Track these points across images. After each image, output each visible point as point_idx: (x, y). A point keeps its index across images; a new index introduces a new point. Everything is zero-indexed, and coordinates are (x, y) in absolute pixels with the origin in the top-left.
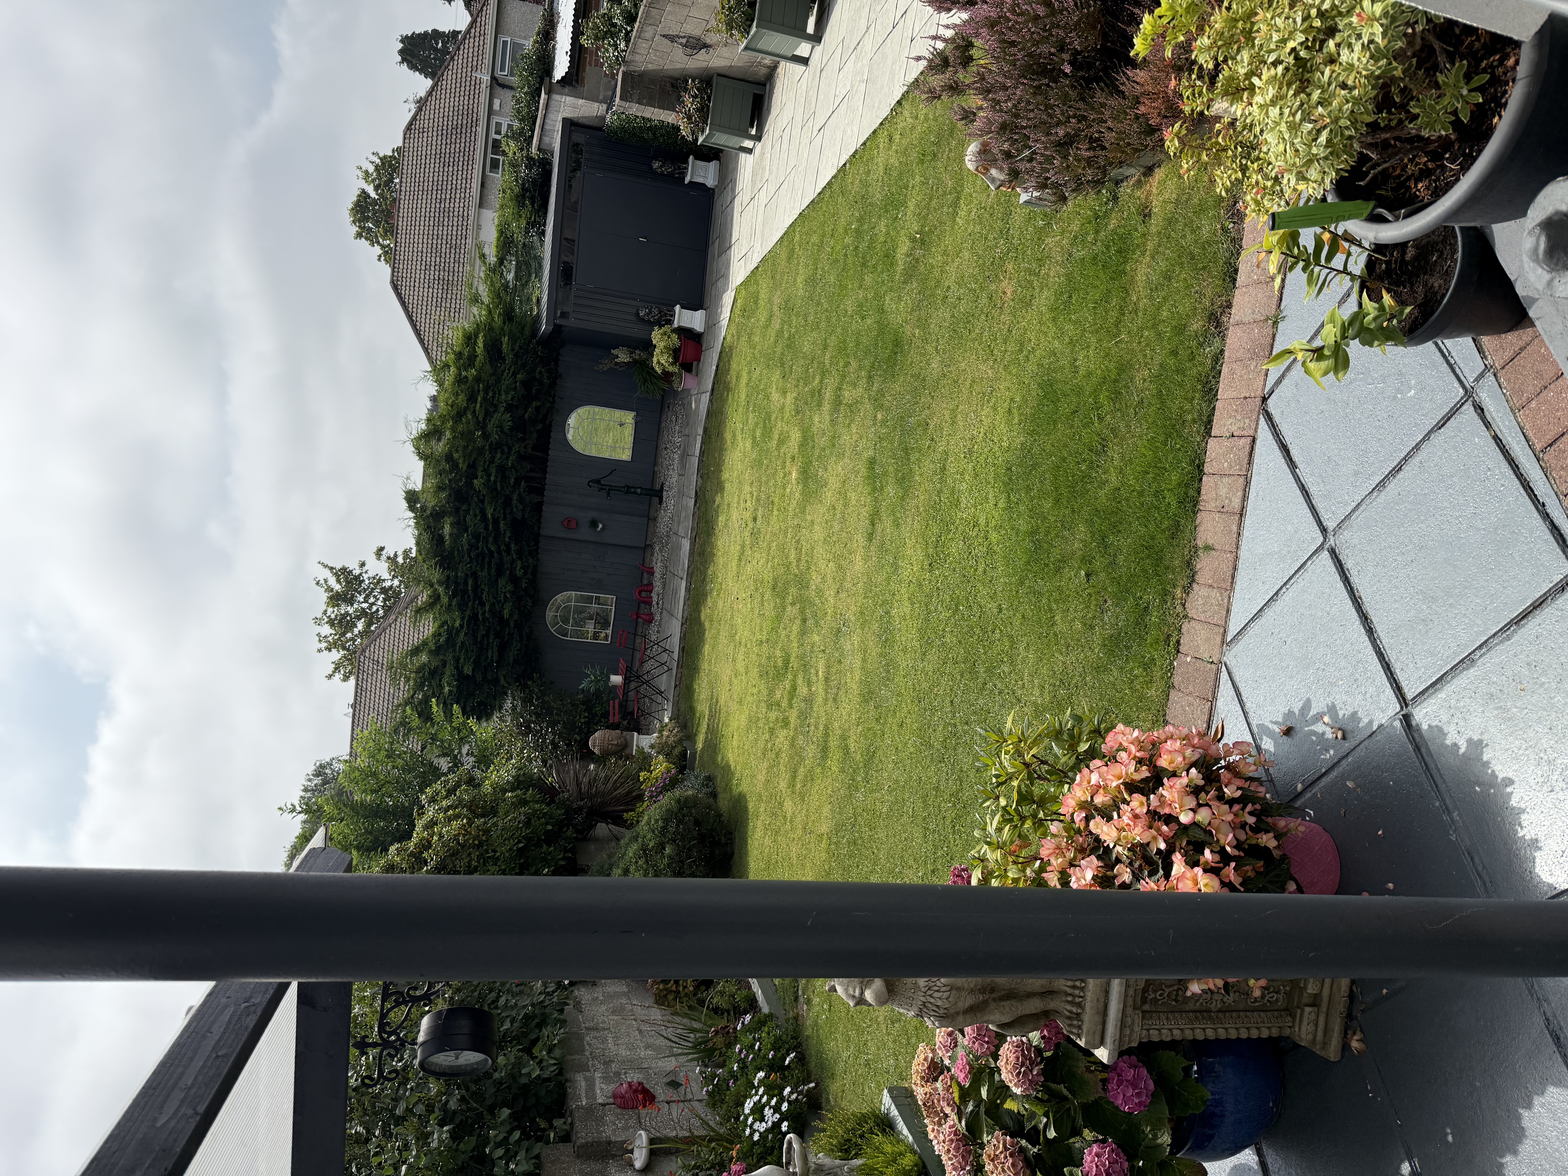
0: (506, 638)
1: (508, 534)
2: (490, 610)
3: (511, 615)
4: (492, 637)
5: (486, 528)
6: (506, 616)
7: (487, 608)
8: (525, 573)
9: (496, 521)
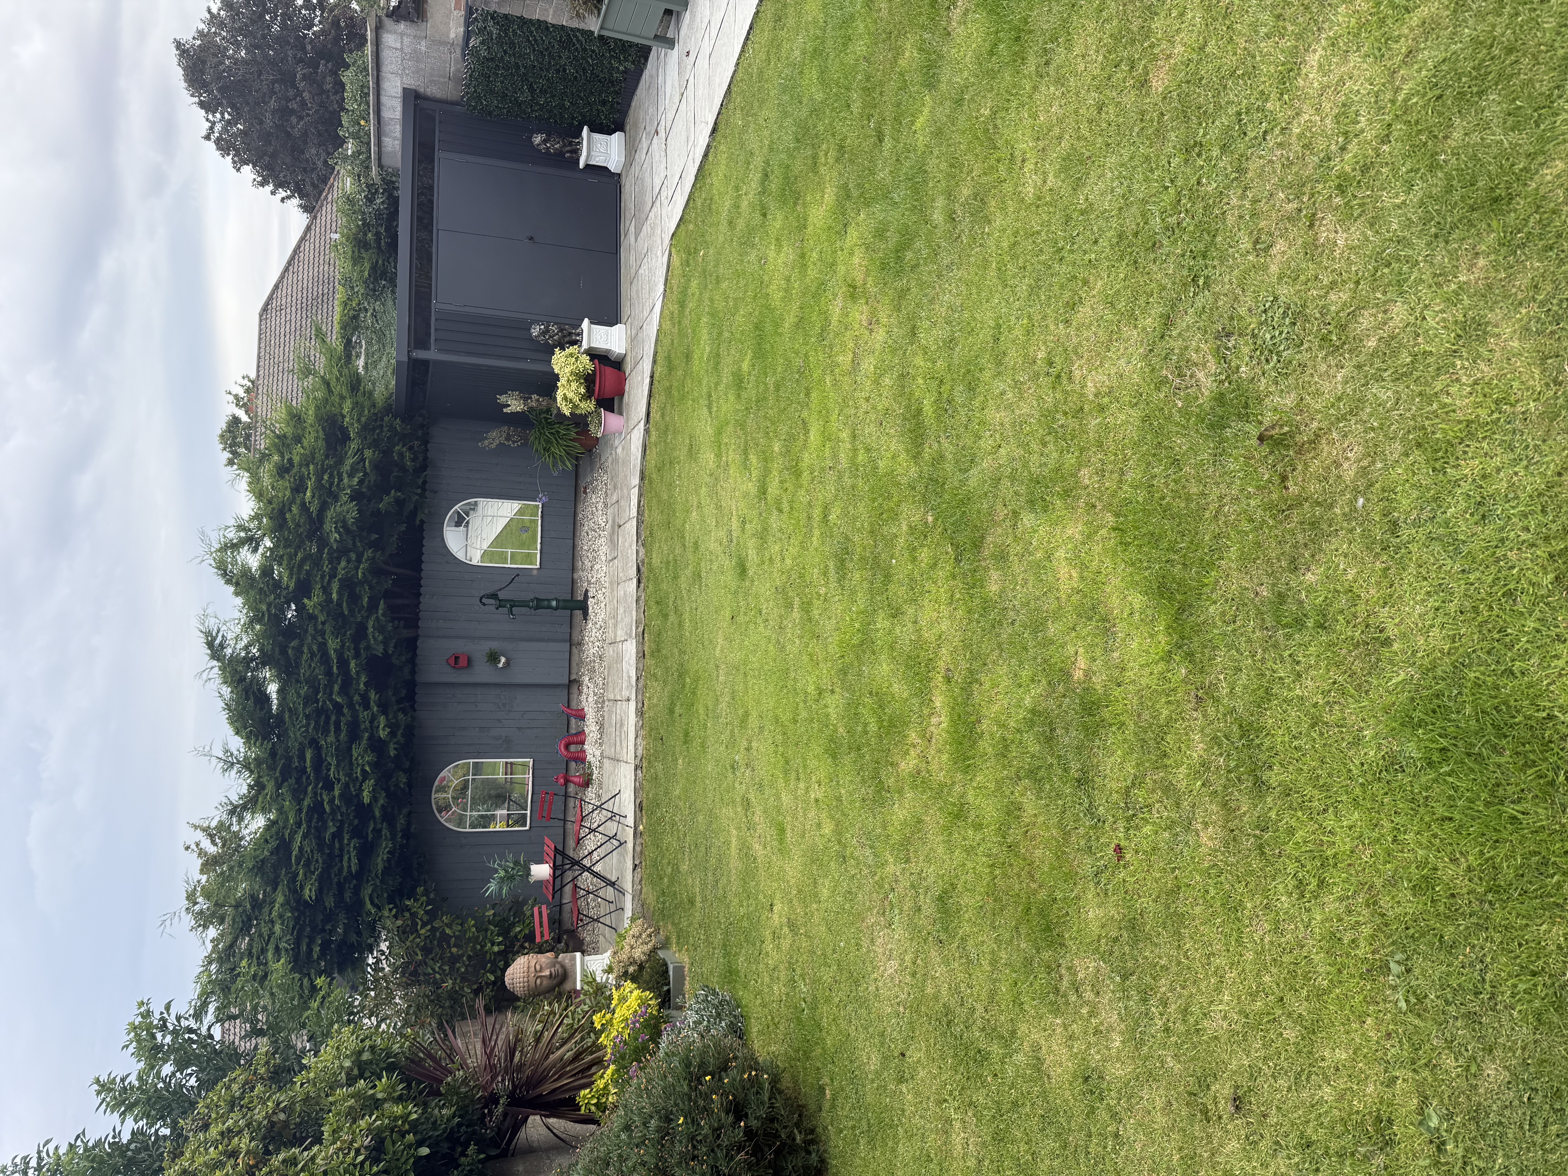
0: (370, 836)
1: (363, 679)
2: (341, 795)
3: (374, 799)
4: (346, 837)
5: (329, 673)
6: (366, 800)
7: (337, 793)
8: (393, 734)
9: (343, 663)
